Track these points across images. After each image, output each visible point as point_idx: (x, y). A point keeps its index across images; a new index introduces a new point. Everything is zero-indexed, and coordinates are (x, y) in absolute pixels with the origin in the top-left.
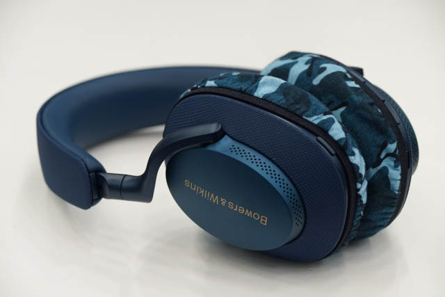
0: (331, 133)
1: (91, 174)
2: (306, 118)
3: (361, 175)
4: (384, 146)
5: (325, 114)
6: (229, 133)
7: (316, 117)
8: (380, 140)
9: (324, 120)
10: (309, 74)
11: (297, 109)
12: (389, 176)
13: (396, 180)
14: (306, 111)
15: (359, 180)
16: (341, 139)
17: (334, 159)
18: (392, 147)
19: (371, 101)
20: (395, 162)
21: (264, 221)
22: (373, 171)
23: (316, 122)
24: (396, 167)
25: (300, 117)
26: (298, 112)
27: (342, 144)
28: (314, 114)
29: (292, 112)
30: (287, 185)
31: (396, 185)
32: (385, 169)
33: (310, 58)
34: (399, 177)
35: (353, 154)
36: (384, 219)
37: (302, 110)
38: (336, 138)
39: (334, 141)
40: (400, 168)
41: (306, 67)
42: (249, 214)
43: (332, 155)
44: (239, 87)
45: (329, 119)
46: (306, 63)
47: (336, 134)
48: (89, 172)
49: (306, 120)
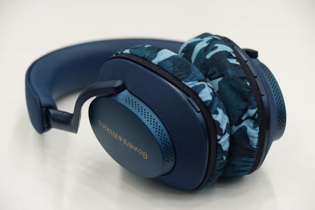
0: (200, 95)
1: (43, 109)
2: (184, 83)
3: (221, 129)
4: (245, 111)
5: (199, 81)
6: (128, 88)
7: (191, 83)
8: (243, 105)
9: (197, 86)
10: (206, 50)
11: (179, 75)
12: (248, 133)
13: (254, 137)
14: (186, 78)
15: (219, 133)
16: (207, 101)
17: (199, 115)
18: (252, 112)
19: (243, 75)
20: (254, 123)
21: (145, 156)
22: (235, 129)
23: (191, 86)
24: (254, 128)
25: (180, 81)
26: (179, 78)
27: (208, 104)
28: (191, 80)
29: (175, 77)
30: (162, 131)
31: (255, 141)
32: (245, 128)
33: (212, 38)
34: (257, 136)
35: (217, 113)
36: (246, 166)
37: (183, 76)
38: (204, 100)
39: (202, 101)
40: (258, 128)
41: (206, 45)
42: (136, 149)
43: (198, 112)
44: (144, 55)
45: (200, 85)
46: (207, 43)
47: (204, 97)
48: (42, 107)
49: (184, 84)
